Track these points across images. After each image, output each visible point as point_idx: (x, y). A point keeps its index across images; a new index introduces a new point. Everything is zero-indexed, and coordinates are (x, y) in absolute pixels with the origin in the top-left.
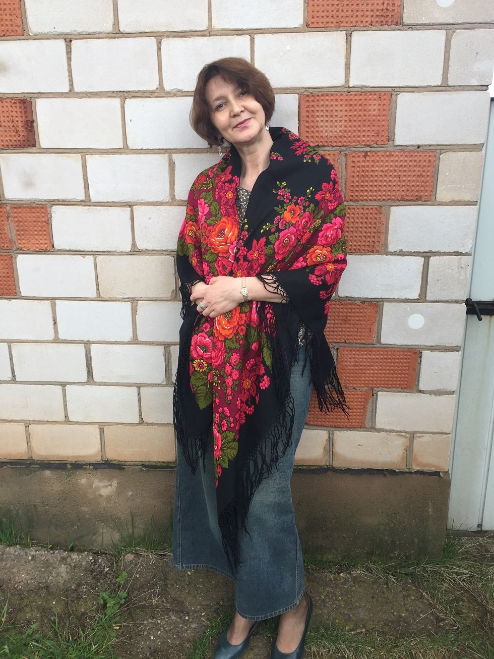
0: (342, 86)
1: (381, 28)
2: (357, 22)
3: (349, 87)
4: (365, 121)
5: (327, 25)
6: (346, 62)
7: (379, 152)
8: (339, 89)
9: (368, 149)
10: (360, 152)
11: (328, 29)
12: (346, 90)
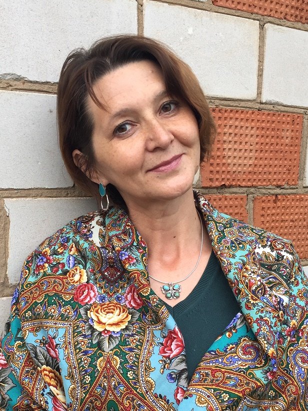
0: (254, 100)
1: (296, 25)
2: (271, 10)
3: (261, 103)
4: (277, 152)
5: (239, 7)
6: (259, 66)
7: (289, 194)
8: (249, 104)
9: (278, 191)
10: (270, 194)
11: (239, 13)
12: (258, 106)
